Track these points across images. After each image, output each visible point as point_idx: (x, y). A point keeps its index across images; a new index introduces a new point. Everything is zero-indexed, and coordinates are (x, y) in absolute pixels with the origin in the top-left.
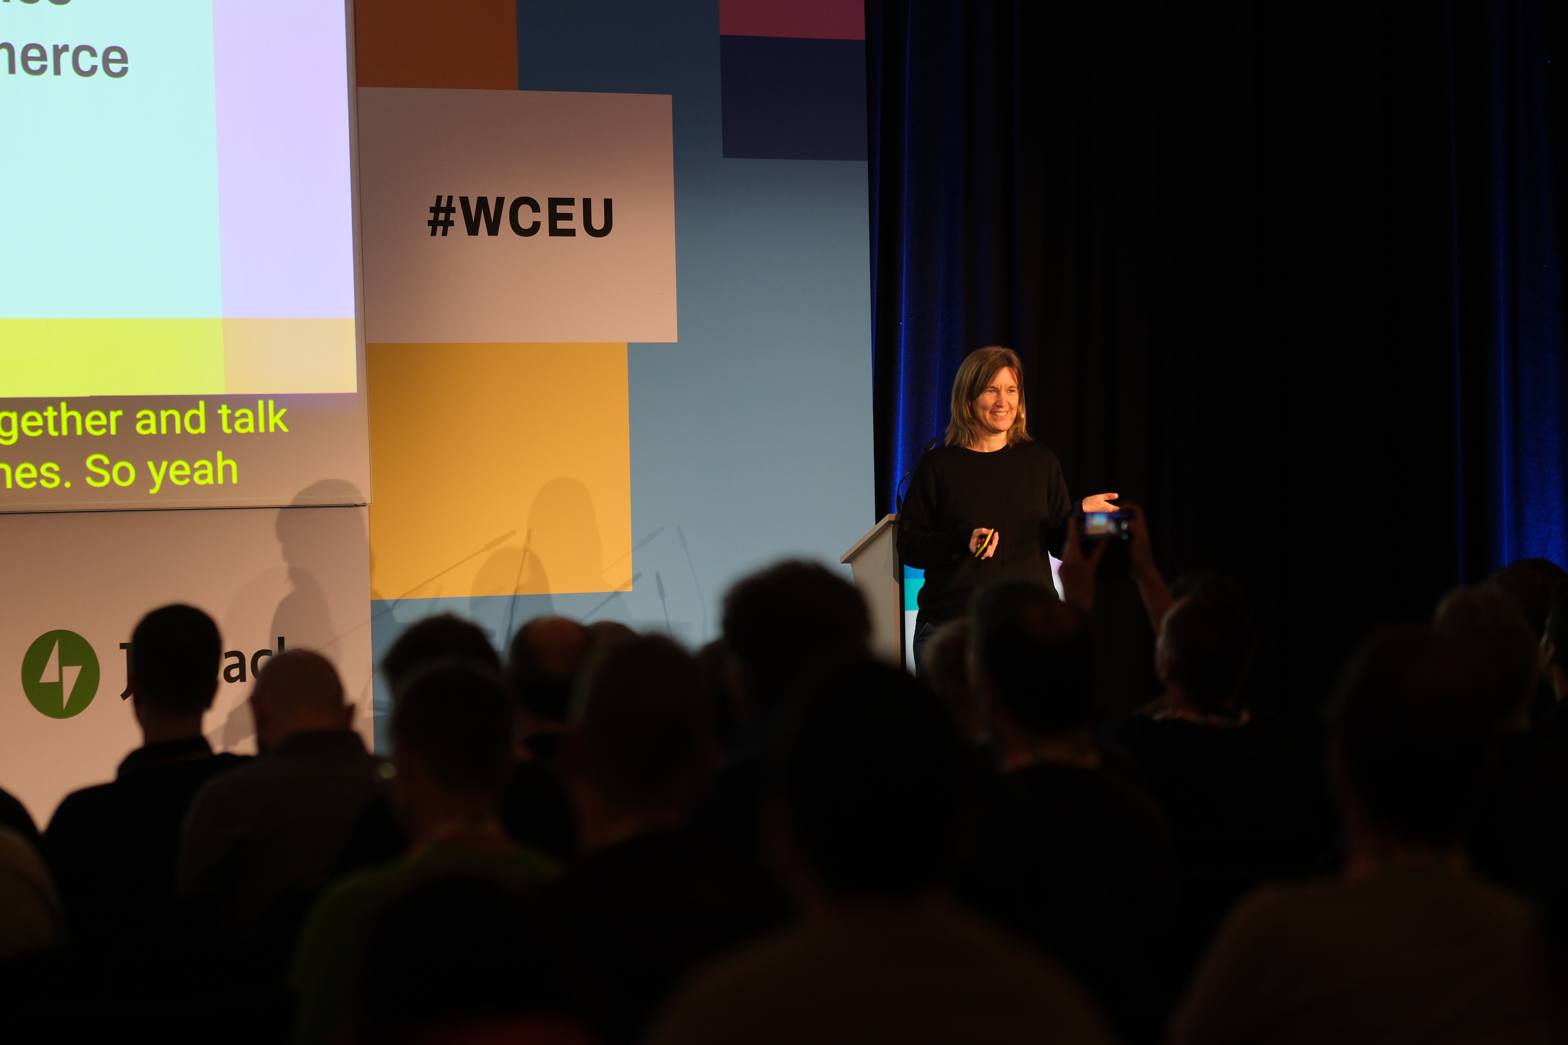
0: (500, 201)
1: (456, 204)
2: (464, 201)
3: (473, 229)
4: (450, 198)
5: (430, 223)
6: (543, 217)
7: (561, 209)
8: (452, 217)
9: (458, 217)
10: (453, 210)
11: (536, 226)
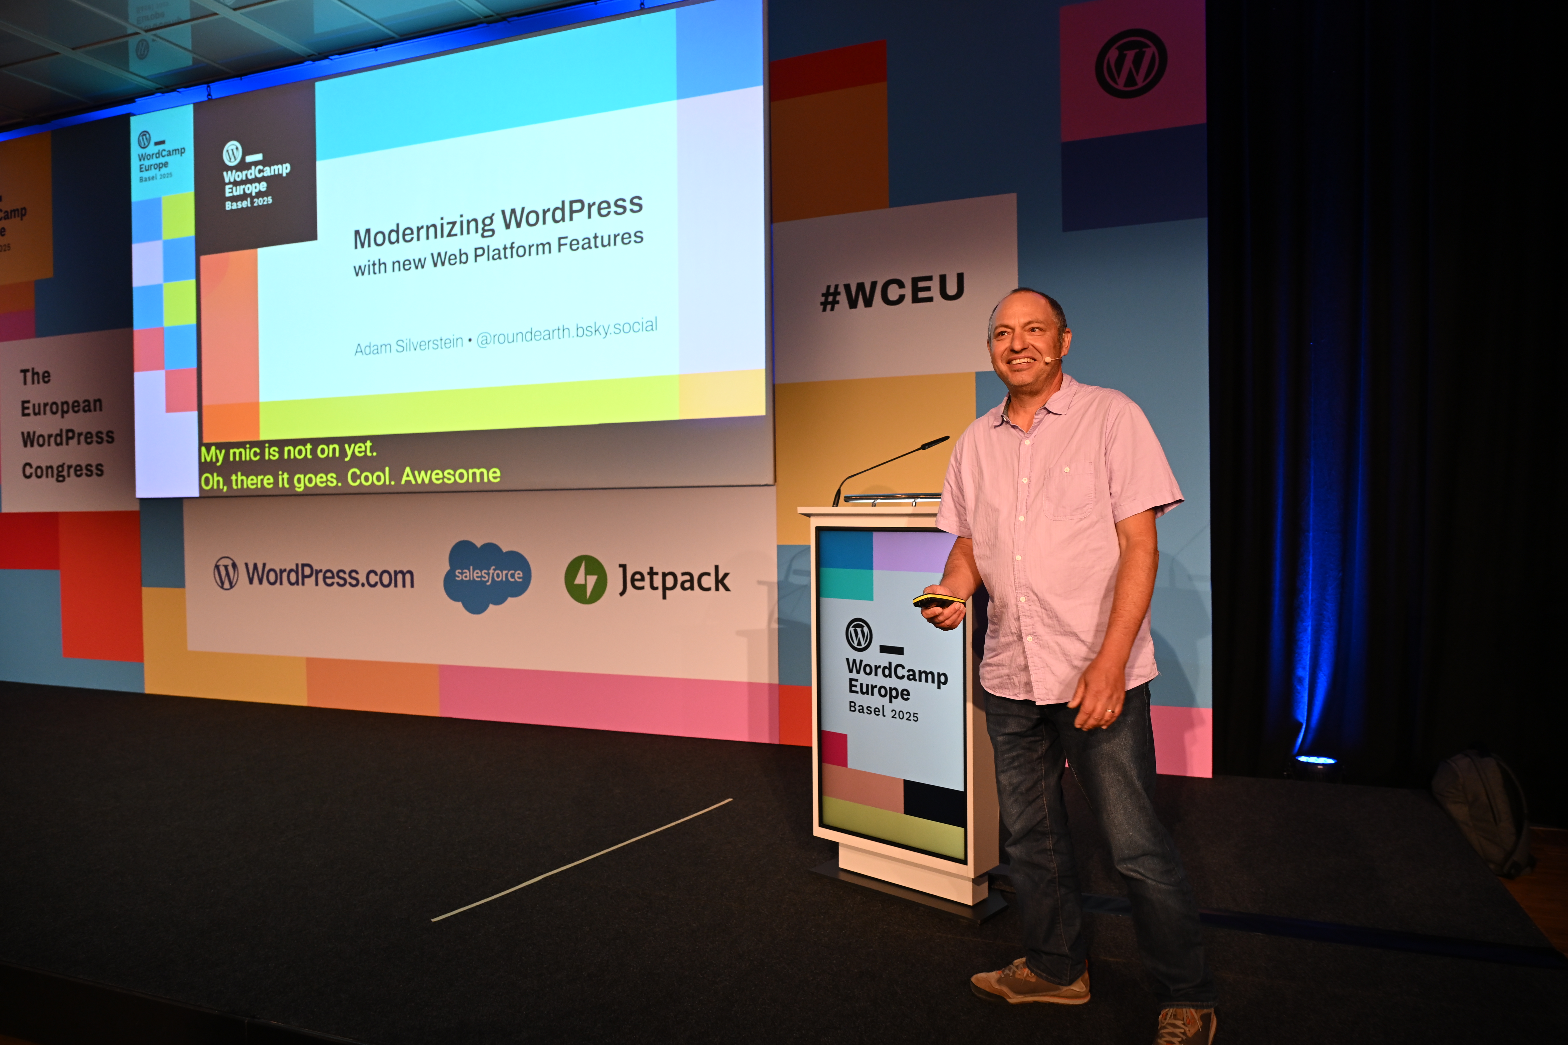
0: (874, 285)
1: (841, 289)
2: (847, 287)
3: (853, 304)
4: (837, 286)
5: (822, 304)
6: (908, 291)
7: (921, 284)
8: (838, 298)
9: (843, 298)
10: (839, 294)
11: (902, 298)
